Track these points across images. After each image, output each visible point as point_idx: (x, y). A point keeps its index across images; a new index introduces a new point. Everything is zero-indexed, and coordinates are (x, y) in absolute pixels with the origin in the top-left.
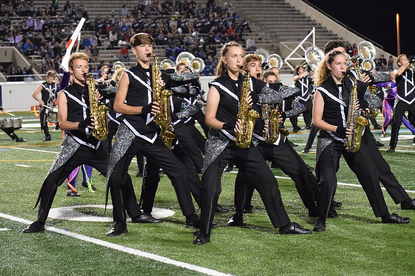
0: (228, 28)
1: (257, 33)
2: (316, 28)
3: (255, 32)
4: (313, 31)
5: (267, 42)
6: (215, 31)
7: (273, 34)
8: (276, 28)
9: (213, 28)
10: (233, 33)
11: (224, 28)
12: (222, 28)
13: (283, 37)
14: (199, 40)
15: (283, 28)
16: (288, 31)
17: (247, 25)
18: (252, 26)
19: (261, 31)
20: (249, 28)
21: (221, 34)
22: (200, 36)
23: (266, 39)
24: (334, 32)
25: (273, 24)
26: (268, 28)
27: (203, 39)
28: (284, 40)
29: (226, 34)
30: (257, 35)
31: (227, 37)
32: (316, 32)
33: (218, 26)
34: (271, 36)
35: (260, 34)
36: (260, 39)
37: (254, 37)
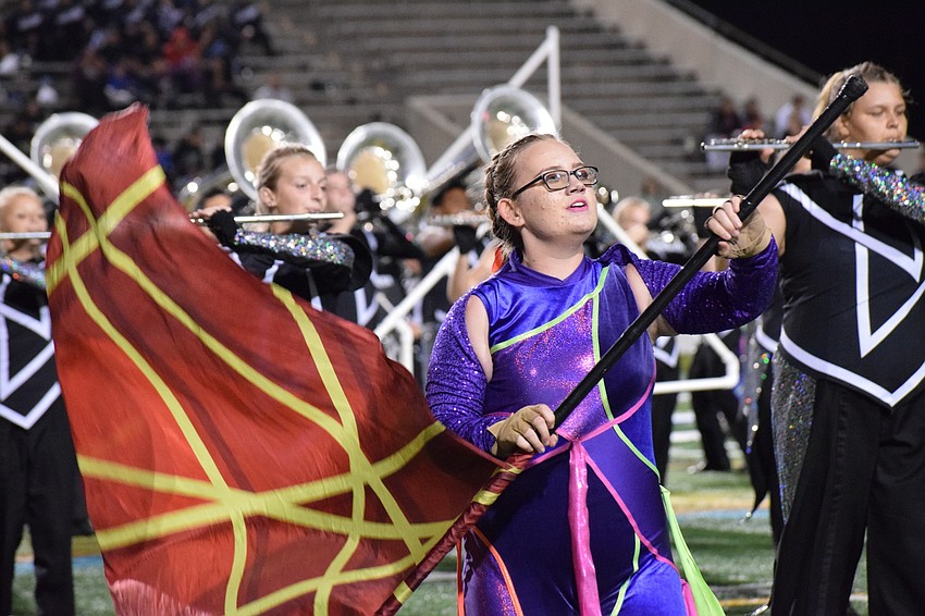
0: (163, 37)
1: (303, 58)
2: (563, 32)
3: (297, 53)
4: (551, 47)
5: (352, 102)
6: (108, 54)
7: (376, 64)
8: (389, 35)
9: (99, 39)
10: (191, 61)
11: (151, 39)
12: (140, 38)
13: (421, 78)
14: (34, 93)
15: (420, 34)
16: (447, 50)
17: (256, 23)
18: (280, 29)
19: (321, 48)
20: (262, 40)
21: (134, 65)
22: (36, 76)
23: (346, 86)
24: (658, 49)
25: (374, 18)
26: (354, 36)
27: (54, 86)
28: (429, 89)
29: (160, 66)
30: (304, 68)
31: (161, 76)
32: (563, 48)
33: (122, 26)
34: (368, 72)
35: (317, 62)
36: (317, 86)
37: (289, 77)
